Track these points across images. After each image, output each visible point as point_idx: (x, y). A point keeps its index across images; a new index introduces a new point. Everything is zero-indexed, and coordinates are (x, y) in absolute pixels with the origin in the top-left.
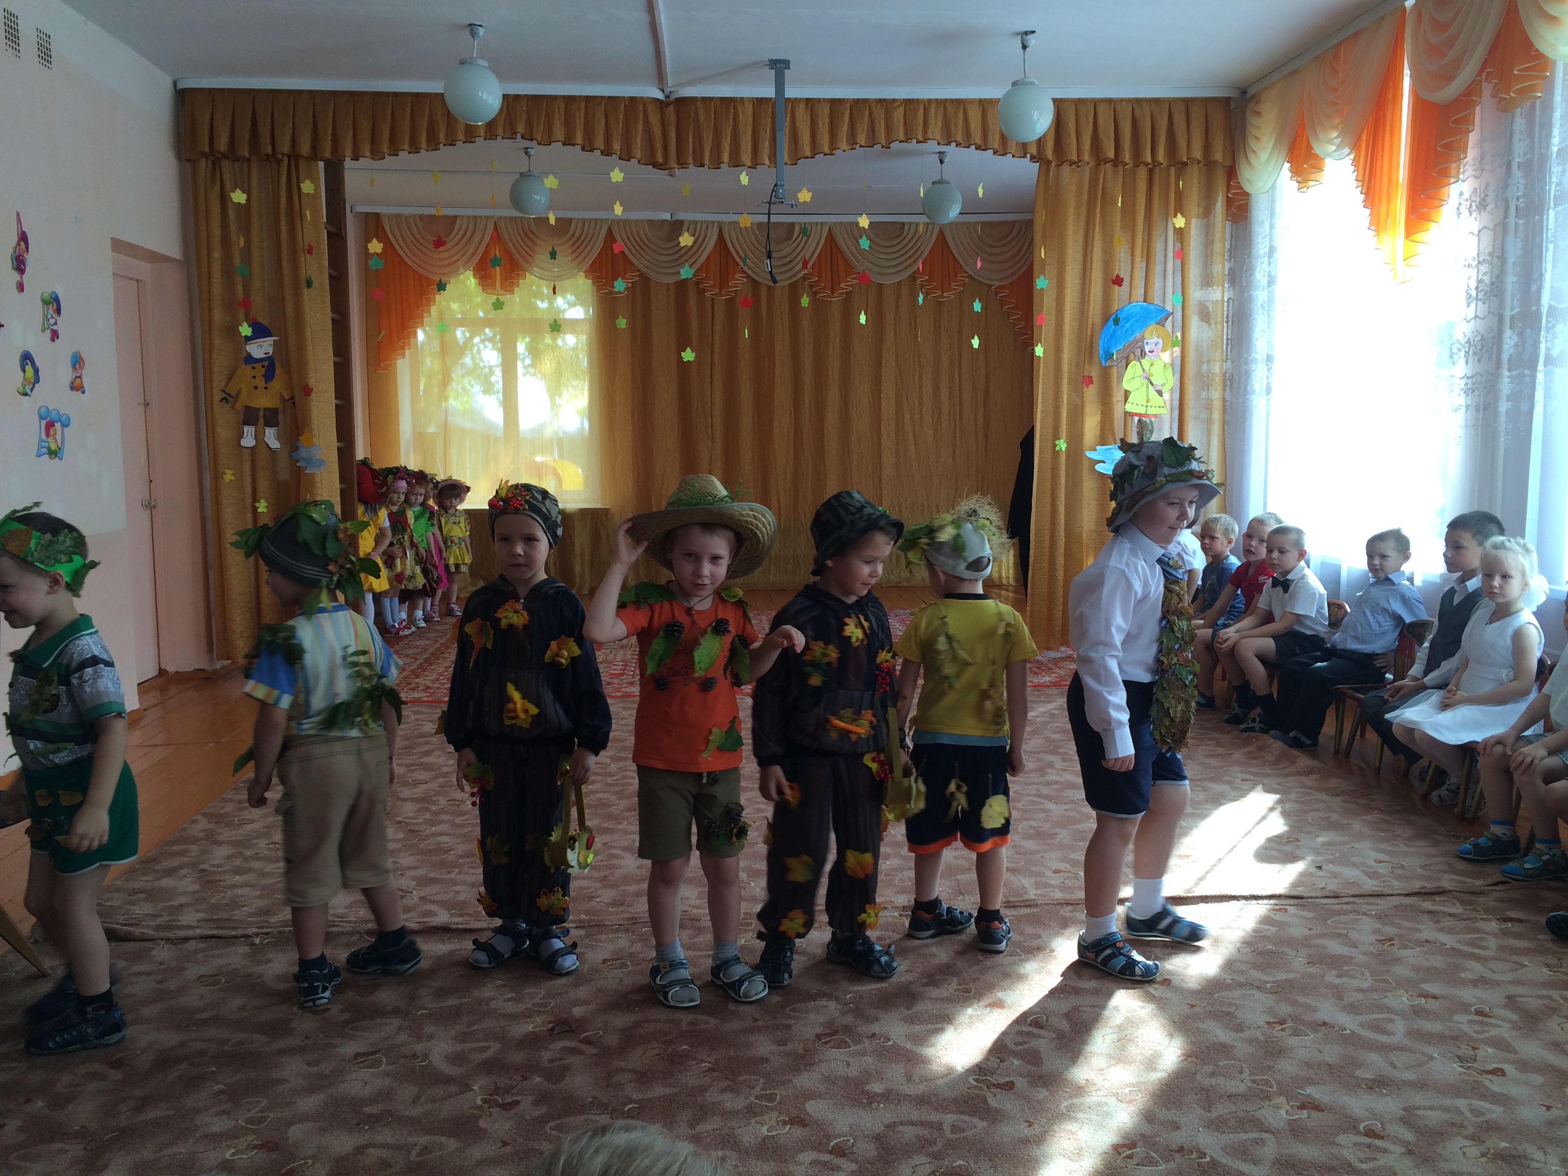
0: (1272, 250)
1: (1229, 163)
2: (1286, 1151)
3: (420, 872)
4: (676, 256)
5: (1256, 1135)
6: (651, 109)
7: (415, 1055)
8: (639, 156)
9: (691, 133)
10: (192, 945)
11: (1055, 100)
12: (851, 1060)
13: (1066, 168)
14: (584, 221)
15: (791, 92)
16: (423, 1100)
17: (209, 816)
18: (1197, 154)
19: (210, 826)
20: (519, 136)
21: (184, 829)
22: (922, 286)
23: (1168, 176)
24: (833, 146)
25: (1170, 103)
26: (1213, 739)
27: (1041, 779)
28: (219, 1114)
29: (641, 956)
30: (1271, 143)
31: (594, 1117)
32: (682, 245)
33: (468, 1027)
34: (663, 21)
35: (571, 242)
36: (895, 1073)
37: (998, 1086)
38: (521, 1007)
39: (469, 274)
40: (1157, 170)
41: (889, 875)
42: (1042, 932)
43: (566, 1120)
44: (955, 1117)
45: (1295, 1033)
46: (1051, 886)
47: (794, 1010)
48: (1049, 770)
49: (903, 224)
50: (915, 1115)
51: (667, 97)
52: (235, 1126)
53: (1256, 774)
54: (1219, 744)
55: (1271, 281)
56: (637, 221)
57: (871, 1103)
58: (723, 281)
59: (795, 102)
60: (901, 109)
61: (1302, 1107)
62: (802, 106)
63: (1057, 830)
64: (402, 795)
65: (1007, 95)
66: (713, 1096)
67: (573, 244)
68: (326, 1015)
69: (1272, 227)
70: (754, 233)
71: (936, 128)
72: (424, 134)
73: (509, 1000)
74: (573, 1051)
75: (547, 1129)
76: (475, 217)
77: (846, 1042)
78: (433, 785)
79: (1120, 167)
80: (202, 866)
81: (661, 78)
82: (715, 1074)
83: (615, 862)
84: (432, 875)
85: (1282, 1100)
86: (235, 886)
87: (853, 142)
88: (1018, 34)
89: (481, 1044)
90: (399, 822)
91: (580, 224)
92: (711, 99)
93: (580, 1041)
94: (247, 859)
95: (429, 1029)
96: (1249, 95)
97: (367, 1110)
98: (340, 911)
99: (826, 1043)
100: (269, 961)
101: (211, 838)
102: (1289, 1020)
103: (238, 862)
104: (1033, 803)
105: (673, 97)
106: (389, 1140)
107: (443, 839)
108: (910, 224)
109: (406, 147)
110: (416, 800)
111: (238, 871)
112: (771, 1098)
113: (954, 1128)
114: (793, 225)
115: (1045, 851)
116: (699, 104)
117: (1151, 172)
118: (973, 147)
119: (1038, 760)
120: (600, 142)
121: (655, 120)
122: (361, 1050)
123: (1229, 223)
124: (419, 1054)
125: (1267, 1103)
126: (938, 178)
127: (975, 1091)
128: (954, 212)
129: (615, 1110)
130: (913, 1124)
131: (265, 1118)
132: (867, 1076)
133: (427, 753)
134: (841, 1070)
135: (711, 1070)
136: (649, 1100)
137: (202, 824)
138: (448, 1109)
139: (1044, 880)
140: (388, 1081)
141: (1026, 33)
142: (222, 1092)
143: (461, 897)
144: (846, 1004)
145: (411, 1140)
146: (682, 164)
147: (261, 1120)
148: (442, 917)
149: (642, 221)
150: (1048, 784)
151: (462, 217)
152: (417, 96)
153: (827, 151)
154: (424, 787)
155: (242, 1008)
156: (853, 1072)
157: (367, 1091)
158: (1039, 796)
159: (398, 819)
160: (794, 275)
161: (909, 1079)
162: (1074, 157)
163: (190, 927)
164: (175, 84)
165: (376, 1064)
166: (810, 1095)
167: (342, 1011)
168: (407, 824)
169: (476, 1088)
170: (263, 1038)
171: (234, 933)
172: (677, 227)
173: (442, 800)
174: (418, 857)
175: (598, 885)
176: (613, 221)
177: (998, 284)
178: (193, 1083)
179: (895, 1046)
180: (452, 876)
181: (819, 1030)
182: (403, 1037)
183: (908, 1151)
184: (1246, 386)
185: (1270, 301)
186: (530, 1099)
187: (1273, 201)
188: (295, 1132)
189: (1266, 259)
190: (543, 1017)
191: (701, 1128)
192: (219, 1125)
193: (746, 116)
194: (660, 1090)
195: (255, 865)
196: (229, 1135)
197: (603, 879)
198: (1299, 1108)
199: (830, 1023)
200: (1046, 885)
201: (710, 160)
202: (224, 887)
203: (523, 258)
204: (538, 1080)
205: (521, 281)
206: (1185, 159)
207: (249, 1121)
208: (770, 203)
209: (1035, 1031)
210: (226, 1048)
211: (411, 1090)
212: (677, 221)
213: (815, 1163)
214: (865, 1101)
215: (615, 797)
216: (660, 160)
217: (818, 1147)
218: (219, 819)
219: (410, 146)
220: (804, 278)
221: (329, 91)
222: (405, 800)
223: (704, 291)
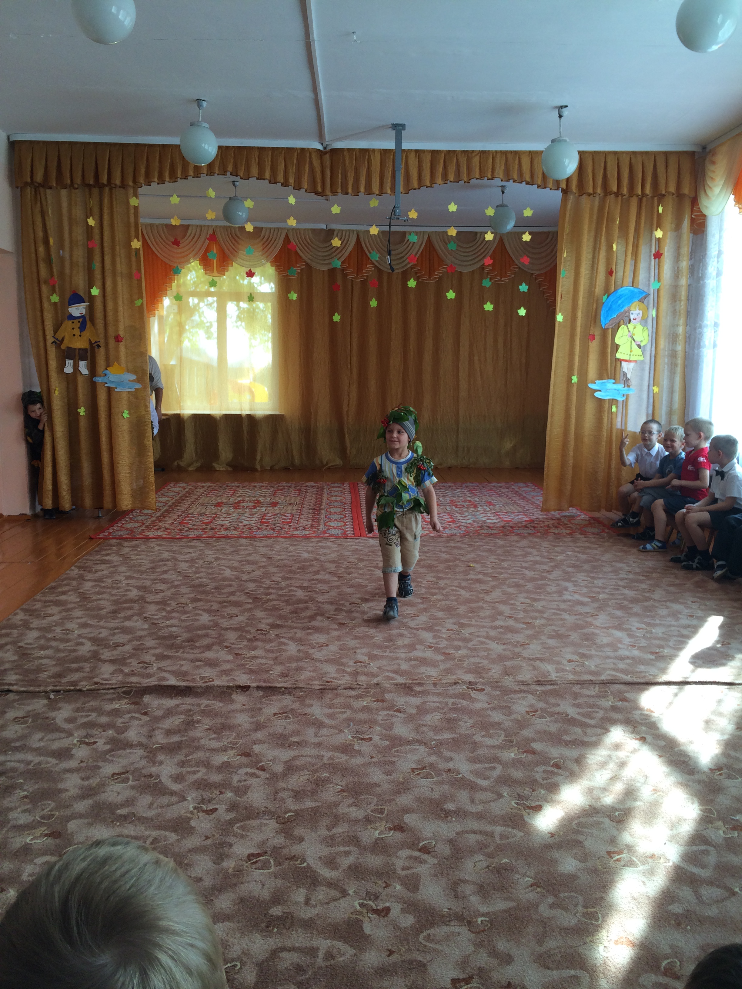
0: (720, 253)
1: (693, 195)
2: (724, 859)
3: (158, 651)
4: (330, 253)
5: (703, 848)
6: (314, 155)
7: (151, 775)
8: (305, 185)
9: (340, 172)
10: (11, 696)
11: (579, 152)
12: (434, 787)
13: (584, 196)
14: (270, 229)
15: (405, 146)
16: (155, 806)
17: (25, 611)
18: (672, 188)
19: (27, 617)
20: (229, 173)
21: (9, 619)
22: (488, 274)
23: (653, 204)
24: (433, 182)
25: (654, 155)
26: (672, 574)
27: (560, 598)
28: (24, 811)
29: (299, 711)
30: (722, 183)
31: (265, 821)
32: (334, 245)
33: (185, 757)
34: (323, 97)
35: (262, 243)
36: (463, 796)
37: (531, 808)
38: (219, 745)
39: (197, 262)
40: (644, 199)
41: (460, 660)
42: (560, 702)
43: (247, 822)
44: (503, 828)
45: (729, 777)
46: (566, 671)
47: (397, 751)
48: (565, 592)
49: (476, 233)
50: (475, 825)
51: (325, 148)
52: (34, 820)
53: (702, 598)
54: (676, 577)
55: (719, 274)
56: (305, 229)
57: (447, 817)
58: (359, 270)
59: (407, 152)
60: (478, 157)
61: (734, 829)
62: (413, 154)
63: (570, 633)
64: (148, 600)
65: (548, 148)
66: (343, 809)
67: (263, 244)
68: (94, 746)
69: (720, 237)
70: (380, 238)
71: (500, 171)
72: (168, 172)
73: (213, 739)
74: (252, 775)
75: (235, 828)
76: (201, 226)
77: (431, 774)
78: (168, 593)
79: (620, 197)
80: (20, 644)
81: (321, 136)
82: (345, 794)
83: (283, 647)
84: (166, 653)
85: (720, 823)
86: (40, 658)
87: (445, 178)
88: (556, 107)
89: (193, 769)
90: (145, 618)
91: (268, 231)
92: (353, 150)
93: (258, 769)
94: (48, 640)
95: (161, 757)
96: (708, 150)
97: (119, 812)
98: (105, 676)
99: (418, 774)
100: (59, 709)
101: (26, 625)
102: (725, 768)
103: (42, 642)
104: (555, 614)
105: (329, 148)
106: (133, 833)
107: (174, 629)
108: (481, 233)
109: (156, 180)
110: (157, 603)
111: (42, 648)
112: (381, 811)
113: (502, 836)
114: (404, 233)
115: (562, 647)
116: (346, 153)
117: (640, 201)
118: (524, 183)
119: (558, 585)
120: (281, 178)
121: (316, 164)
122: (116, 771)
123: (691, 235)
124: (153, 774)
125: (710, 825)
126: (500, 203)
127: (516, 811)
128: (510, 226)
129: (279, 817)
130: (474, 832)
131: (53, 815)
132: (445, 798)
133: (165, 572)
134: (428, 794)
135: (343, 791)
136: (302, 810)
137: (21, 616)
138: (171, 813)
139: (561, 666)
140: (133, 793)
141: (562, 107)
142: (26, 797)
143: (184, 669)
144: (432, 748)
145: (147, 833)
146: (334, 193)
147: (50, 817)
148: (172, 681)
149: (308, 230)
150: (564, 601)
151: (192, 225)
152: (164, 146)
153: (428, 184)
154: (162, 594)
155: (41, 740)
156: (435, 795)
157: (119, 799)
158: (559, 610)
159: (145, 615)
160: (406, 265)
161: (472, 801)
162: (591, 191)
163: (10, 684)
164: (8, 137)
165: (126, 780)
166: (406, 810)
167: (105, 744)
168: (151, 619)
169: (189, 799)
170: (54, 761)
171: (38, 690)
172: (330, 234)
173: (174, 604)
174: (157, 641)
175: (272, 663)
176: (289, 230)
177: (537, 273)
178: (8, 790)
179: (463, 778)
180: (178, 654)
181: (414, 766)
182: (143, 763)
183: (472, 852)
184: (699, 343)
185: (717, 287)
186: (224, 807)
187: (721, 220)
188: (72, 826)
189: (716, 259)
190: (234, 751)
191: (335, 831)
192: (23, 819)
193: (376, 161)
194: (309, 804)
195: (54, 644)
196: (30, 827)
197: (276, 658)
198: (732, 829)
199: (421, 761)
200: (563, 670)
201: (352, 189)
202: (33, 658)
203: (232, 253)
204: (229, 794)
205: (230, 268)
206: (664, 192)
207: (42, 817)
208: (390, 218)
209: (556, 770)
210: (30, 767)
211: (147, 799)
212: (330, 230)
213: (410, 857)
214: (443, 816)
215: (284, 604)
216: (320, 190)
217: (412, 846)
218: (32, 612)
219: (158, 179)
220: (412, 268)
221: (106, 143)
222: (150, 603)
223: (347, 275)
